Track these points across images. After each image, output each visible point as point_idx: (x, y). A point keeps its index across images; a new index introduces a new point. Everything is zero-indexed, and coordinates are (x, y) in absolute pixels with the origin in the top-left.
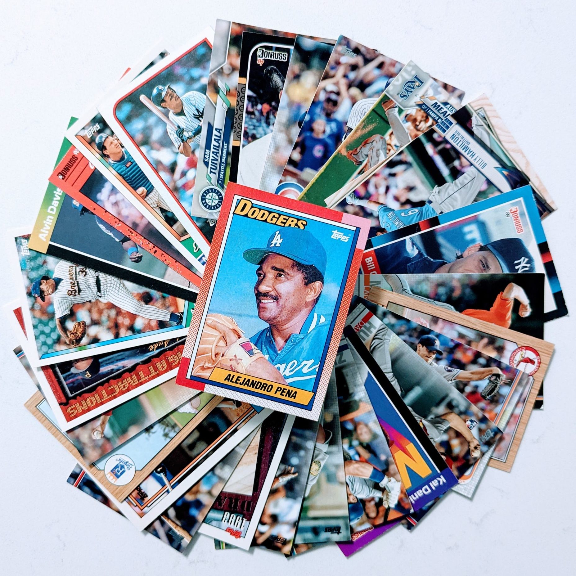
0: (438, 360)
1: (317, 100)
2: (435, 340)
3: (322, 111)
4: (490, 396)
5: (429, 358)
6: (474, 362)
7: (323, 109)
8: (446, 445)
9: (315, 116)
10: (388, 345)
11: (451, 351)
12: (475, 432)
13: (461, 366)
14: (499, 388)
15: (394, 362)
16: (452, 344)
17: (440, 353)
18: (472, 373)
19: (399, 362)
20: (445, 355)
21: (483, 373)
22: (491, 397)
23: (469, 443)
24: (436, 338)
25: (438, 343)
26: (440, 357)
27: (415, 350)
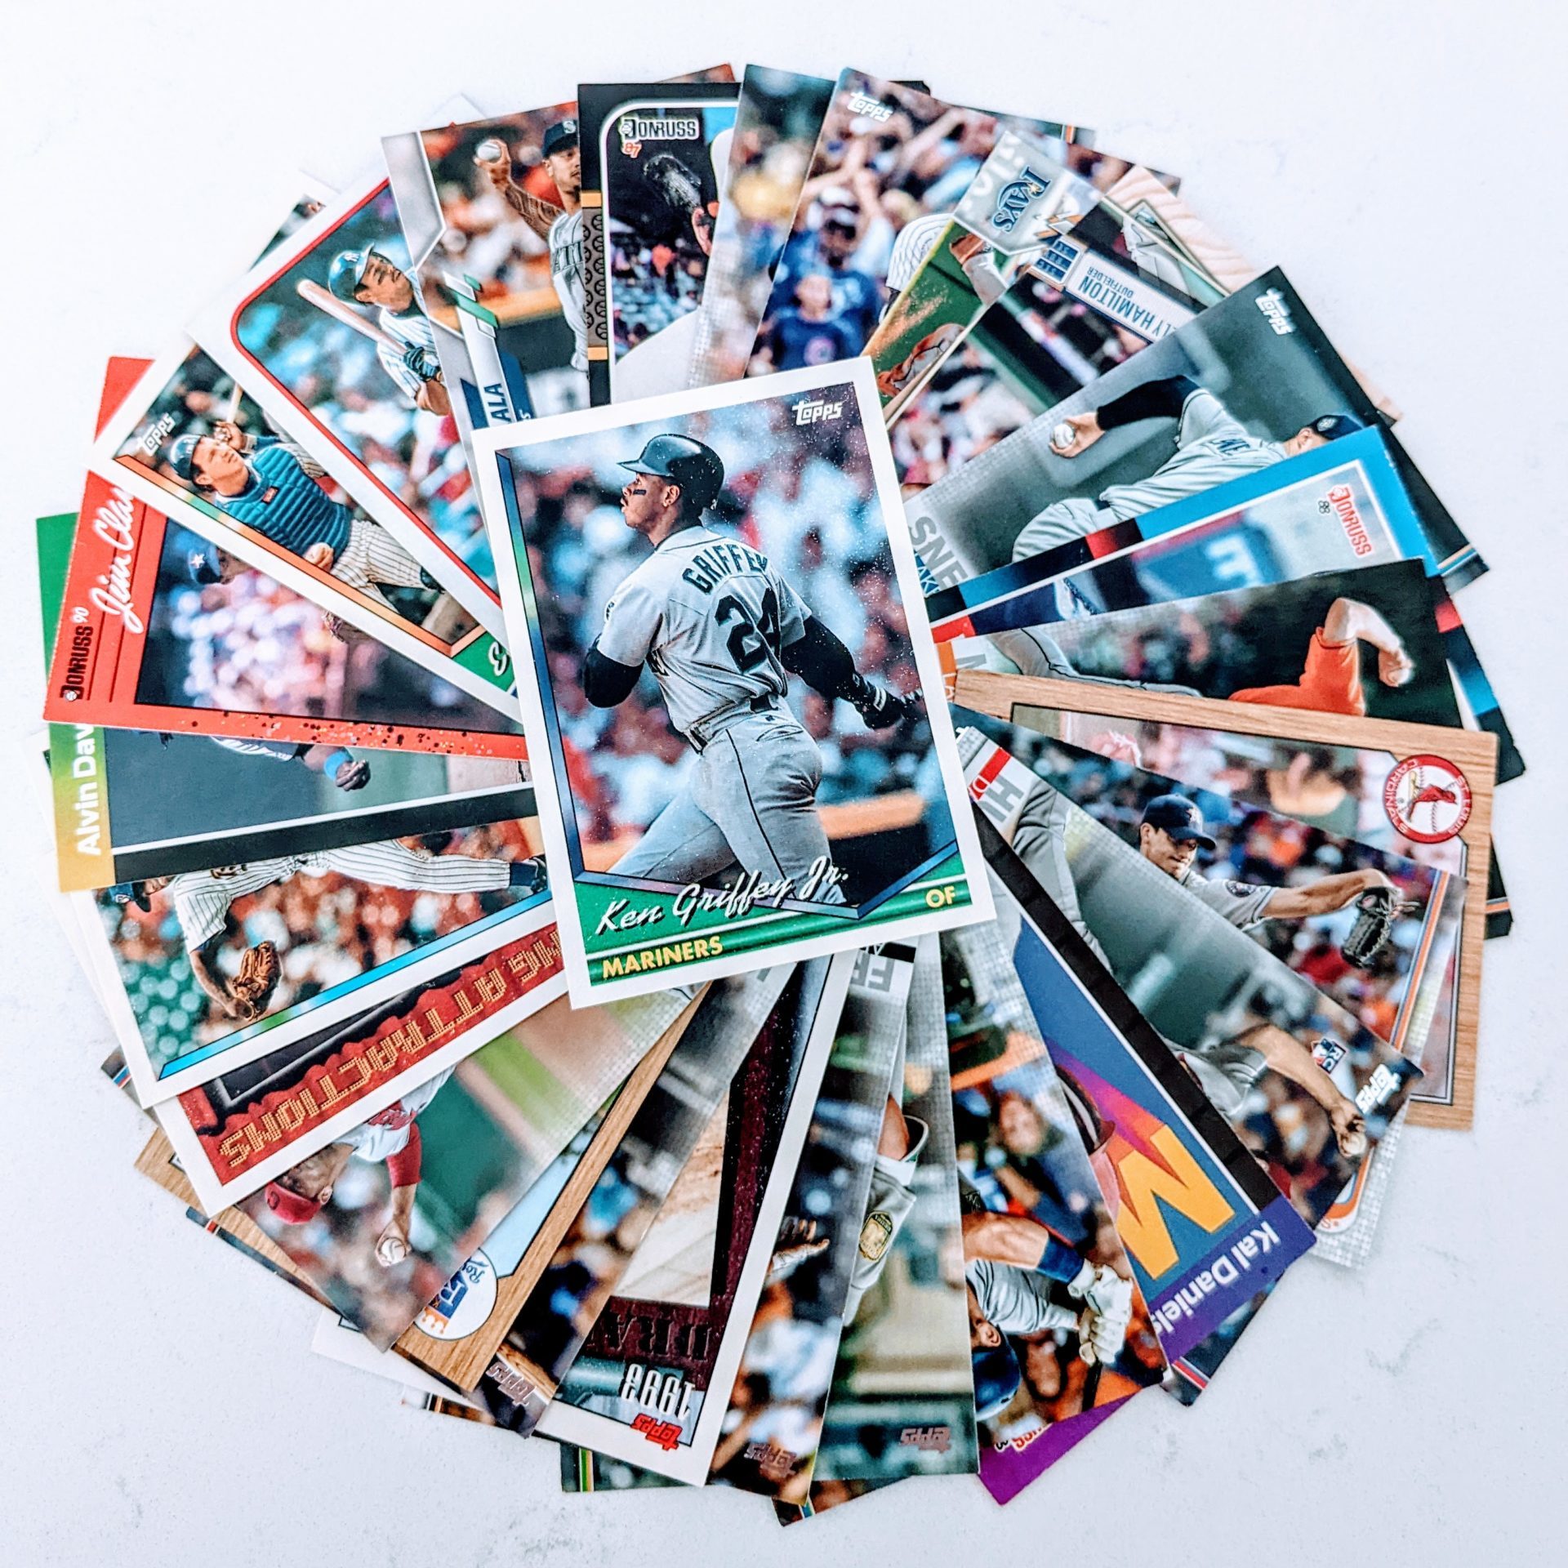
0: (1204, 864)
1: (801, 228)
2: (1187, 808)
3: (819, 255)
4: (1368, 955)
5: (1179, 861)
6: (1307, 859)
7: (822, 249)
8: (1263, 1122)
9: (802, 269)
10: (1061, 839)
11: (1239, 835)
12: (1341, 1077)
13: (1274, 876)
14: (1392, 929)
15: (1084, 888)
16: (1236, 816)
17: (1206, 844)
18: (1309, 894)
19: (1098, 887)
20: (1222, 848)
21: (1338, 889)
22: (1372, 957)
23: (1329, 1113)
24: (1190, 803)
25: (1196, 815)
26: (1210, 856)
27: (1136, 843)
